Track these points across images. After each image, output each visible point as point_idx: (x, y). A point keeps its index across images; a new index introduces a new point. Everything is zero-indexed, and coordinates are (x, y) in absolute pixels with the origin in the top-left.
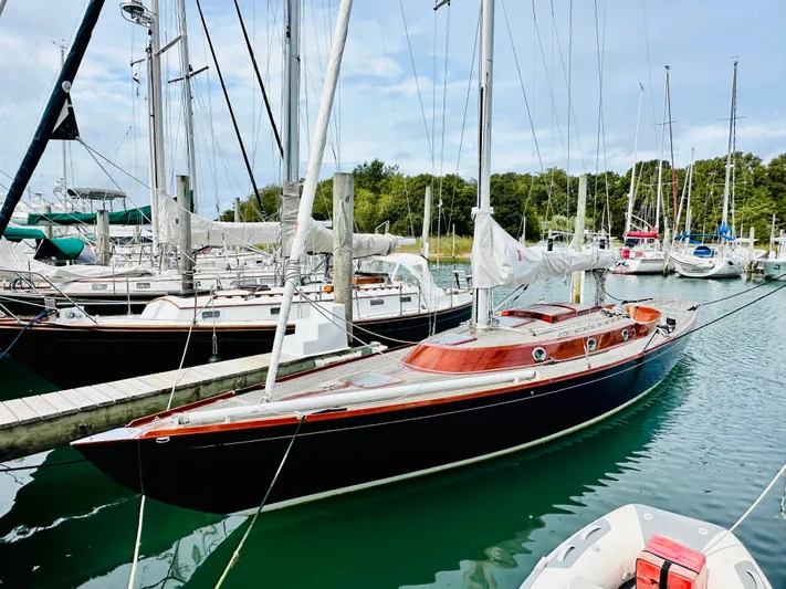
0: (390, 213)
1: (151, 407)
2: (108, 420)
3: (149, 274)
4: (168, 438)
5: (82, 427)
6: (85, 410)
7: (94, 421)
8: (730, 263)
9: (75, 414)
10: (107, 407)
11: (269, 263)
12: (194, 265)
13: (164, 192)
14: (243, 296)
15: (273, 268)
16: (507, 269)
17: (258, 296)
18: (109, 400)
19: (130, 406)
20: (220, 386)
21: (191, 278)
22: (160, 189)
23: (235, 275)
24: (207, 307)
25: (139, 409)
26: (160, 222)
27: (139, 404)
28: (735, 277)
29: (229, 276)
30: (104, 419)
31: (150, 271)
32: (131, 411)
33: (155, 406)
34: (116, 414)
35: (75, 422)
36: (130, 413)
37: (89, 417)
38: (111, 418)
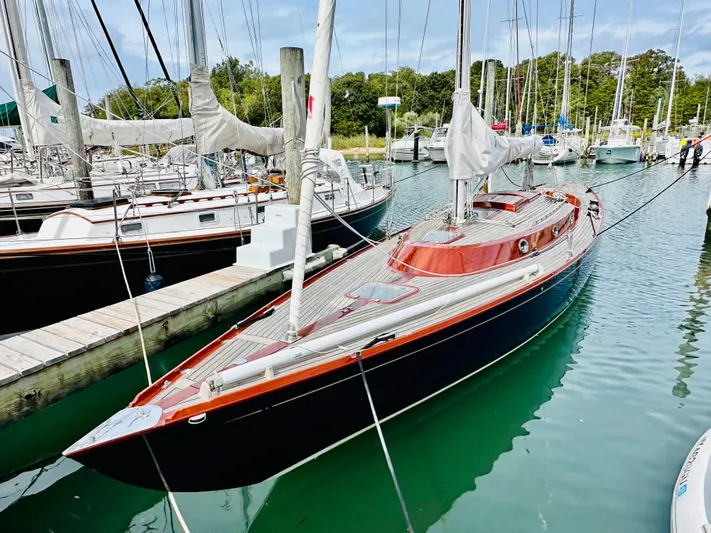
0: (255, 112)
1: (114, 353)
2: (62, 380)
3: (29, 183)
4: (204, 415)
5: (29, 397)
6: (28, 374)
7: (43, 385)
8: (571, 150)
9: (16, 381)
10: (58, 364)
11: (166, 165)
12: (91, 169)
13: (31, 85)
14: (165, 203)
15: (171, 171)
16: (487, 156)
17: (182, 202)
18: (61, 354)
19: (88, 357)
20: (190, 315)
21: (89, 185)
22: (24, 79)
23: (133, 180)
24: (125, 219)
25: (98, 359)
26: (31, 121)
27: (98, 353)
28: (570, 163)
29: (127, 181)
30: (56, 380)
31: (29, 179)
32: (90, 363)
33: (118, 352)
34: (71, 371)
35: (18, 391)
36: (89, 366)
37: (36, 381)
38: (66, 377)
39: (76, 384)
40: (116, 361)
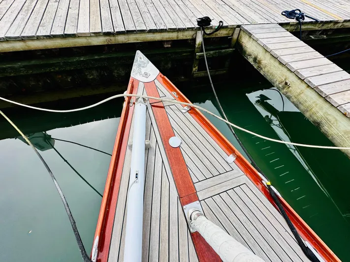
1: (330, 118)
2: (300, 94)
5: (286, 83)
7: (294, 87)
19: (320, 101)
25: (321, 108)
27: (326, 106)
30: (299, 91)
32: (317, 105)
33: (333, 120)
34: (307, 96)
35: (287, 77)
36: (314, 105)
37: (295, 81)
38: (302, 95)
39: (300, 103)
40: (324, 121)
